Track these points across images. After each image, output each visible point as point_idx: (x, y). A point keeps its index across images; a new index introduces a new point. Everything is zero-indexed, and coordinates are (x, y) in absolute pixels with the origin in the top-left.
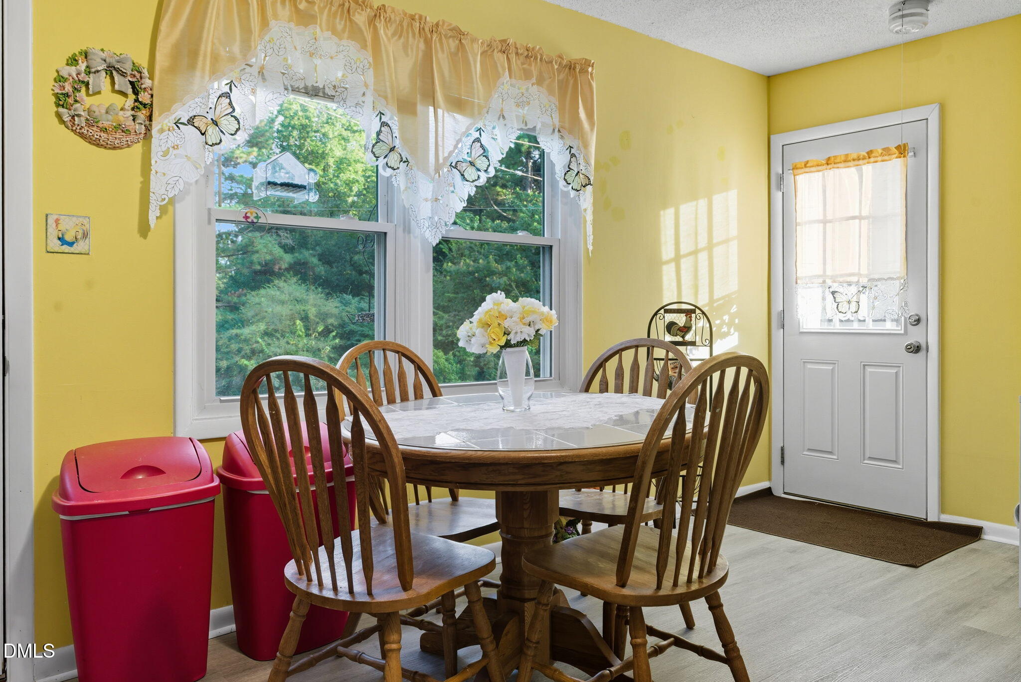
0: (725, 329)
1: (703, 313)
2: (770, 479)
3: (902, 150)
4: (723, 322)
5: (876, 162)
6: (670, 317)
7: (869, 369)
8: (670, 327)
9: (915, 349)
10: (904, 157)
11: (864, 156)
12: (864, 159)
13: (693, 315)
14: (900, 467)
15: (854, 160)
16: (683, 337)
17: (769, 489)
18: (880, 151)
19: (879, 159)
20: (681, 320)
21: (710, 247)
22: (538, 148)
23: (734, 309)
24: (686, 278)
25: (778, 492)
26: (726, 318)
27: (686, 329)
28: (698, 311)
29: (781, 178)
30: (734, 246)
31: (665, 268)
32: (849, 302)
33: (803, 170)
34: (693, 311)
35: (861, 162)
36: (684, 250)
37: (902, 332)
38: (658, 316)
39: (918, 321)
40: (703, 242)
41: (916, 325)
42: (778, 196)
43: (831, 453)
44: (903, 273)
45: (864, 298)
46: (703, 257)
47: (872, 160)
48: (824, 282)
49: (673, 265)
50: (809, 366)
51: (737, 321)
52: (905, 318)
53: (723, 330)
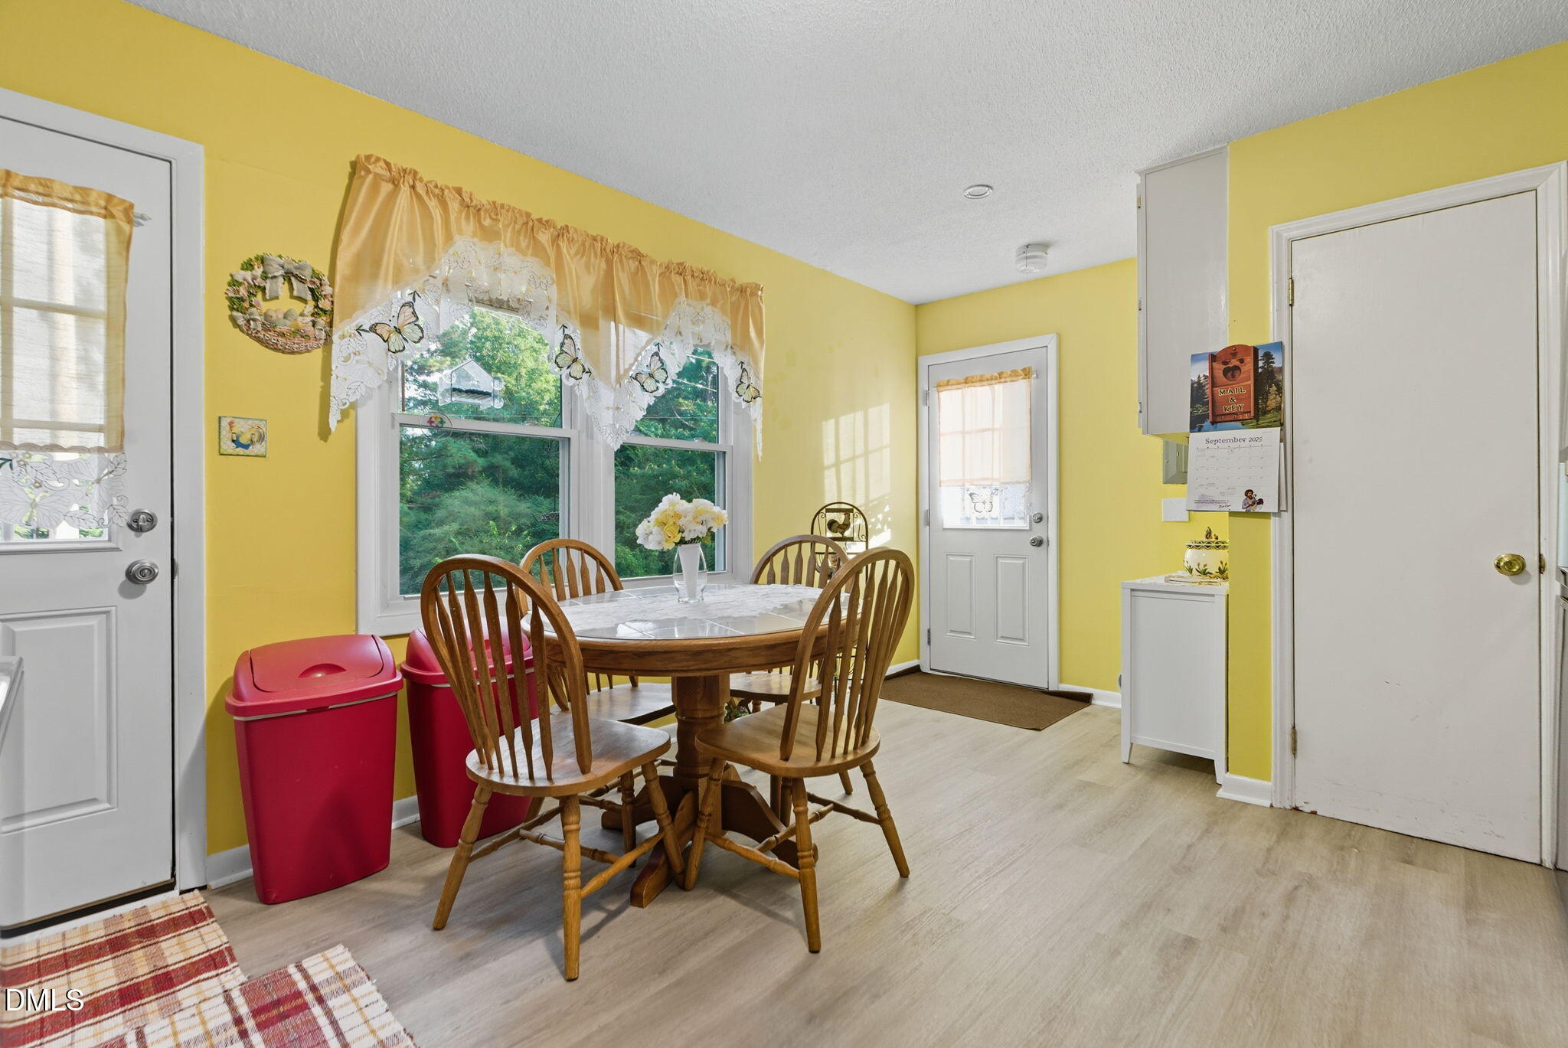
0: (879, 526)
1: (861, 513)
2: (918, 658)
3: (1027, 373)
4: (878, 520)
5: (1006, 382)
6: (831, 516)
7: (1001, 561)
8: (831, 525)
9: (1038, 543)
10: (1029, 378)
11: (996, 376)
12: (996, 379)
13: (851, 514)
14: (1027, 644)
15: (988, 380)
16: (842, 533)
17: (918, 666)
18: (1009, 373)
19: (1008, 379)
20: (840, 518)
21: (867, 453)
22: (714, 363)
23: (887, 509)
24: (845, 480)
25: (925, 669)
26: (880, 516)
27: (846, 526)
28: (855, 510)
29: (927, 394)
30: (887, 452)
31: (827, 473)
32: (984, 503)
33: (945, 388)
34: (852, 511)
35: (993, 382)
36: (843, 457)
37: (1028, 528)
38: (820, 515)
39: (1040, 519)
40: (860, 449)
41: (1039, 522)
42: (924, 410)
43: (970, 633)
44: (1029, 478)
45: (996, 500)
46: (860, 462)
47: (1002, 380)
48: (963, 485)
49: (833, 470)
50: (951, 558)
51: (889, 519)
52: (1030, 516)
53: (877, 528)
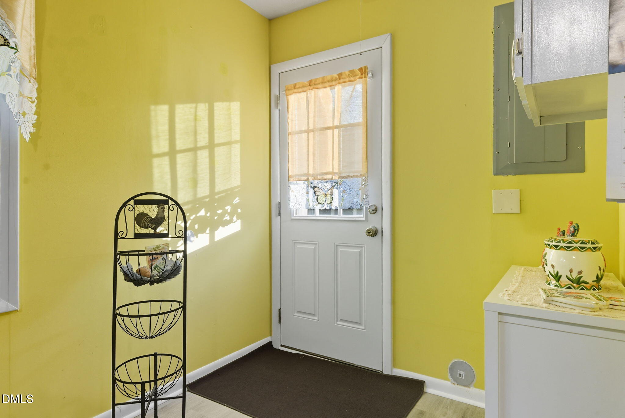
0: (227, 218)
1: (177, 204)
2: (271, 335)
3: (363, 71)
4: (225, 212)
5: (344, 82)
6: (140, 209)
7: (340, 249)
8: (141, 219)
9: (373, 233)
10: (365, 77)
11: (336, 78)
12: (336, 80)
13: (166, 207)
14: (363, 328)
15: (329, 81)
16: (155, 229)
17: (270, 344)
18: (347, 73)
19: (347, 79)
20: (152, 211)
21: (211, 146)
23: (237, 200)
25: (277, 346)
26: (228, 208)
27: (159, 221)
28: (171, 202)
29: (278, 98)
30: (236, 149)
31: (156, 162)
32: (326, 195)
33: (292, 91)
34: (166, 202)
35: (334, 83)
37: (364, 219)
38: (128, 207)
39: (375, 210)
40: (203, 140)
41: (374, 213)
42: (276, 113)
43: (313, 315)
44: (364, 172)
45: (336, 192)
46: (203, 156)
47: (342, 81)
48: (308, 179)
49: (166, 159)
50: (298, 246)
51: (239, 211)
52: (366, 208)
53: (225, 219)
